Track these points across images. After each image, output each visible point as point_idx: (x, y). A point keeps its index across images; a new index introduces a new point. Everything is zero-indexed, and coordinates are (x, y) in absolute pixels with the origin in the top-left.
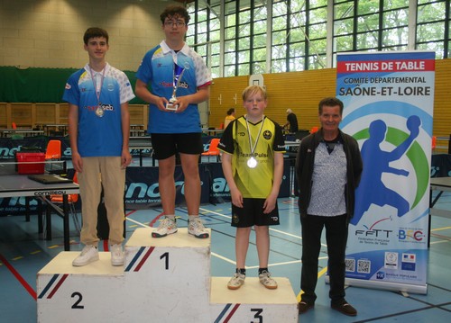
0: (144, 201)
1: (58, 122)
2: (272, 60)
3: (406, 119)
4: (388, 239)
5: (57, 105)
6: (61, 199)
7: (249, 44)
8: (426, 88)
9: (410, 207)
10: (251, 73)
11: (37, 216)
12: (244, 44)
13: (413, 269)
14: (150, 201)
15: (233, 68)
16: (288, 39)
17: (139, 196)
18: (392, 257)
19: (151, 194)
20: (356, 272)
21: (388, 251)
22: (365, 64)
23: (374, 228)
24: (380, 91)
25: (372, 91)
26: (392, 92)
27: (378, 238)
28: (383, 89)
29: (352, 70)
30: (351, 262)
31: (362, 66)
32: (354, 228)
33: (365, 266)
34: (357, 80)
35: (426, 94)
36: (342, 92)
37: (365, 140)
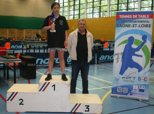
0: (42, 65)
1: (8, 36)
2: (87, 13)
3: (142, 36)
4: (134, 80)
5: (8, 30)
6: (13, 64)
7: (79, 7)
8: (149, 25)
9: (143, 69)
10: (79, 18)
11: (3, 70)
12: (77, 7)
13: (144, 91)
14: (44, 65)
15: (73, 16)
16: (93, 6)
17: (40, 63)
18: (135, 87)
19: (44, 62)
20: (122, 92)
21: (134, 85)
22: (127, 16)
23: (129, 76)
24: (132, 26)
25: (129, 26)
26: (137, 26)
27: (131, 80)
28: (133, 25)
29: (122, 18)
30: (121, 89)
31: (126, 16)
32: (122, 76)
33: (126, 90)
34: (124, 22)
35: (149, 27)
36: (118, 26)
37: (126, 44)
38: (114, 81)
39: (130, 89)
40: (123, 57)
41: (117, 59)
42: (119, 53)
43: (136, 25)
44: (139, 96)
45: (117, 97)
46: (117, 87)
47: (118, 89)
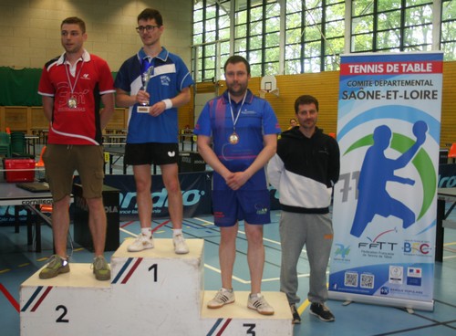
4: (392, 252)
6: (51, 208)
11: (26, 227)
18: (396, 270)
20: (359, 288)
21: (392, 265)
22: (369, 66)
23: (378, 240)
24: (385, 95)
25: (377, 95)
26: (398, 96)
27: (382, 251)
28: (388, 92)
29: (356, 72)
30: (354, 277)
31: (367, 68)
32: (357, 240)
33: (368, 281)
34: (361, 83)
35: (433, 98)
36: (345, 96)
37: (369, 146)
38: (337, 253)
39: (381, 276)
40: (360, 186)
41: (345, 191)
42: (349, 174)
43: (395, 92)
44: (406, 296)
45: (345, 301)
46: (345, 271)
47: (348, 276)
